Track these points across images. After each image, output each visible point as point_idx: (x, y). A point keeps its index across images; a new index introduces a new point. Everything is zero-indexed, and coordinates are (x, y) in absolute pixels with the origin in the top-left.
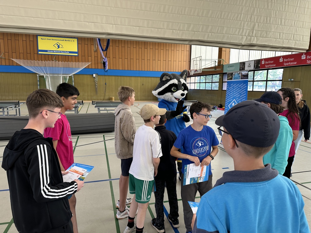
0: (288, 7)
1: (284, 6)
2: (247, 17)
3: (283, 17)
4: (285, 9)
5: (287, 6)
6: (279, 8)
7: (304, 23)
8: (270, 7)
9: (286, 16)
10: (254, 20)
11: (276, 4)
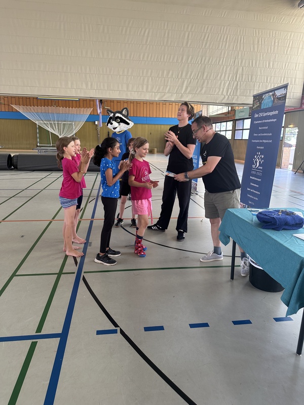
0: (278, 48)
1: (273, 47)
2: (231, 61)
3: (272, 60)
4: (274, 51)
5: (276, 47)
6: (266, 50)
7: (298, 64)
8: (256, 49)
9: (275, 58)
10: (238, 64)
11: (263, 46)
